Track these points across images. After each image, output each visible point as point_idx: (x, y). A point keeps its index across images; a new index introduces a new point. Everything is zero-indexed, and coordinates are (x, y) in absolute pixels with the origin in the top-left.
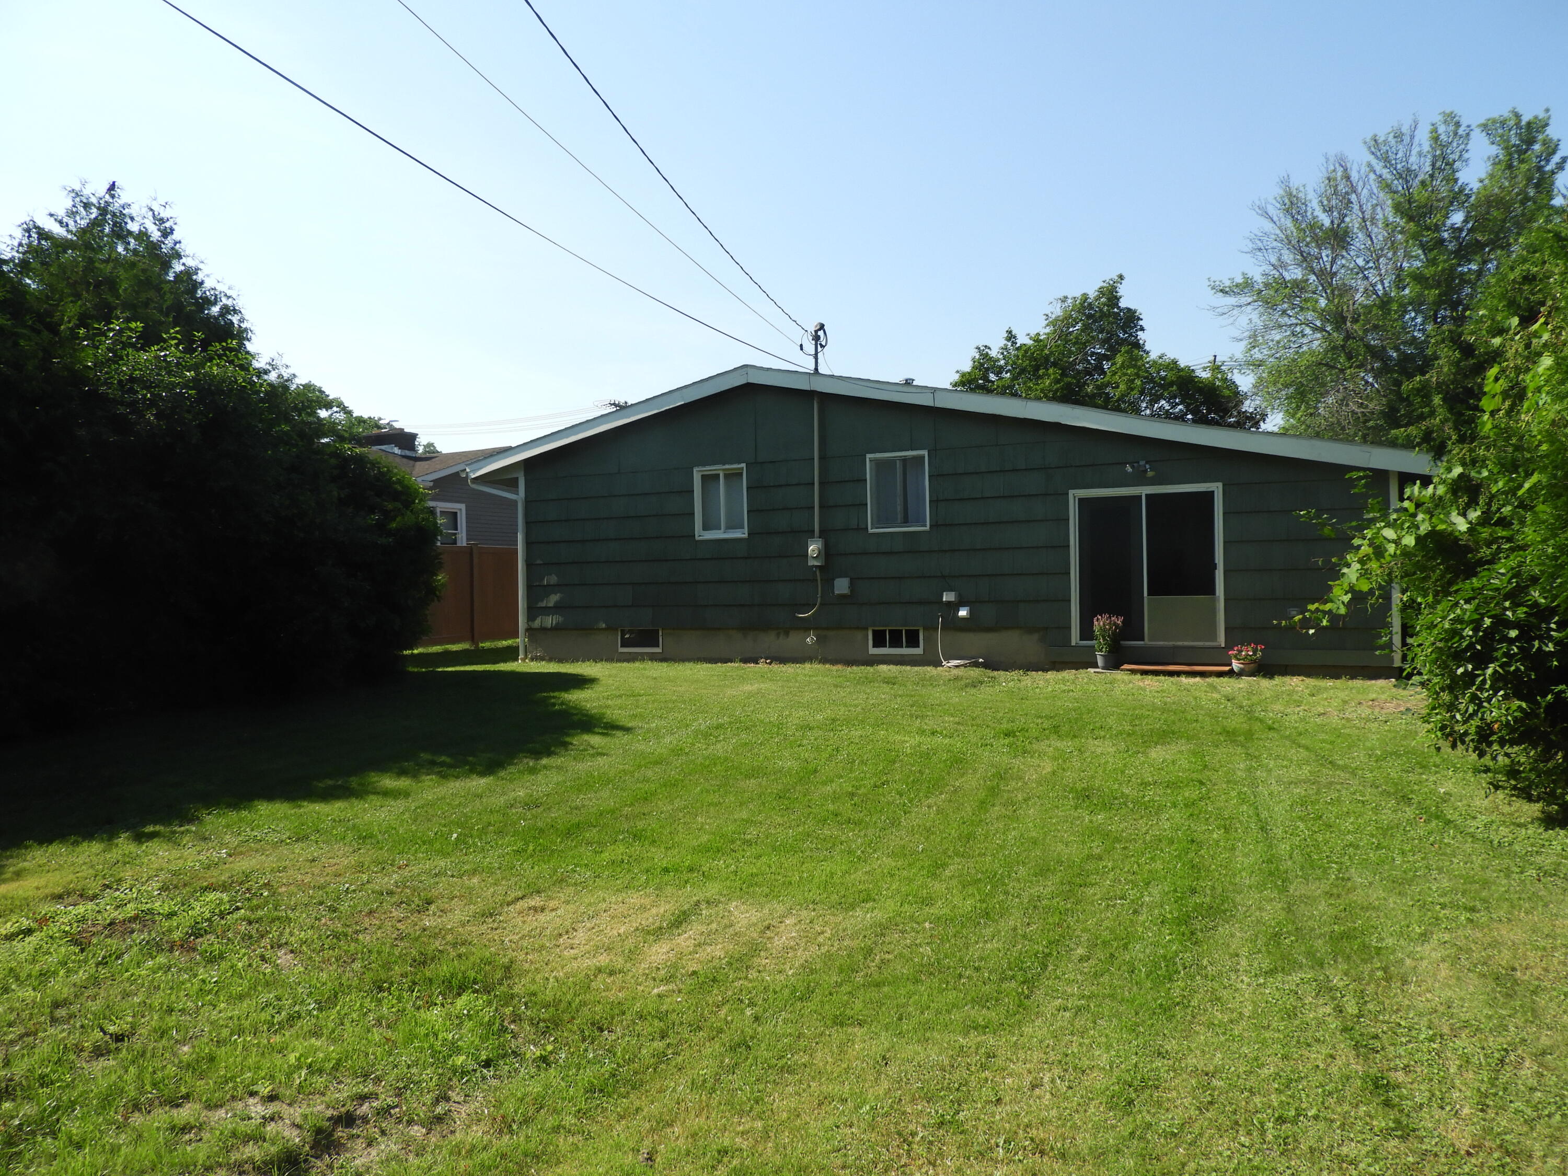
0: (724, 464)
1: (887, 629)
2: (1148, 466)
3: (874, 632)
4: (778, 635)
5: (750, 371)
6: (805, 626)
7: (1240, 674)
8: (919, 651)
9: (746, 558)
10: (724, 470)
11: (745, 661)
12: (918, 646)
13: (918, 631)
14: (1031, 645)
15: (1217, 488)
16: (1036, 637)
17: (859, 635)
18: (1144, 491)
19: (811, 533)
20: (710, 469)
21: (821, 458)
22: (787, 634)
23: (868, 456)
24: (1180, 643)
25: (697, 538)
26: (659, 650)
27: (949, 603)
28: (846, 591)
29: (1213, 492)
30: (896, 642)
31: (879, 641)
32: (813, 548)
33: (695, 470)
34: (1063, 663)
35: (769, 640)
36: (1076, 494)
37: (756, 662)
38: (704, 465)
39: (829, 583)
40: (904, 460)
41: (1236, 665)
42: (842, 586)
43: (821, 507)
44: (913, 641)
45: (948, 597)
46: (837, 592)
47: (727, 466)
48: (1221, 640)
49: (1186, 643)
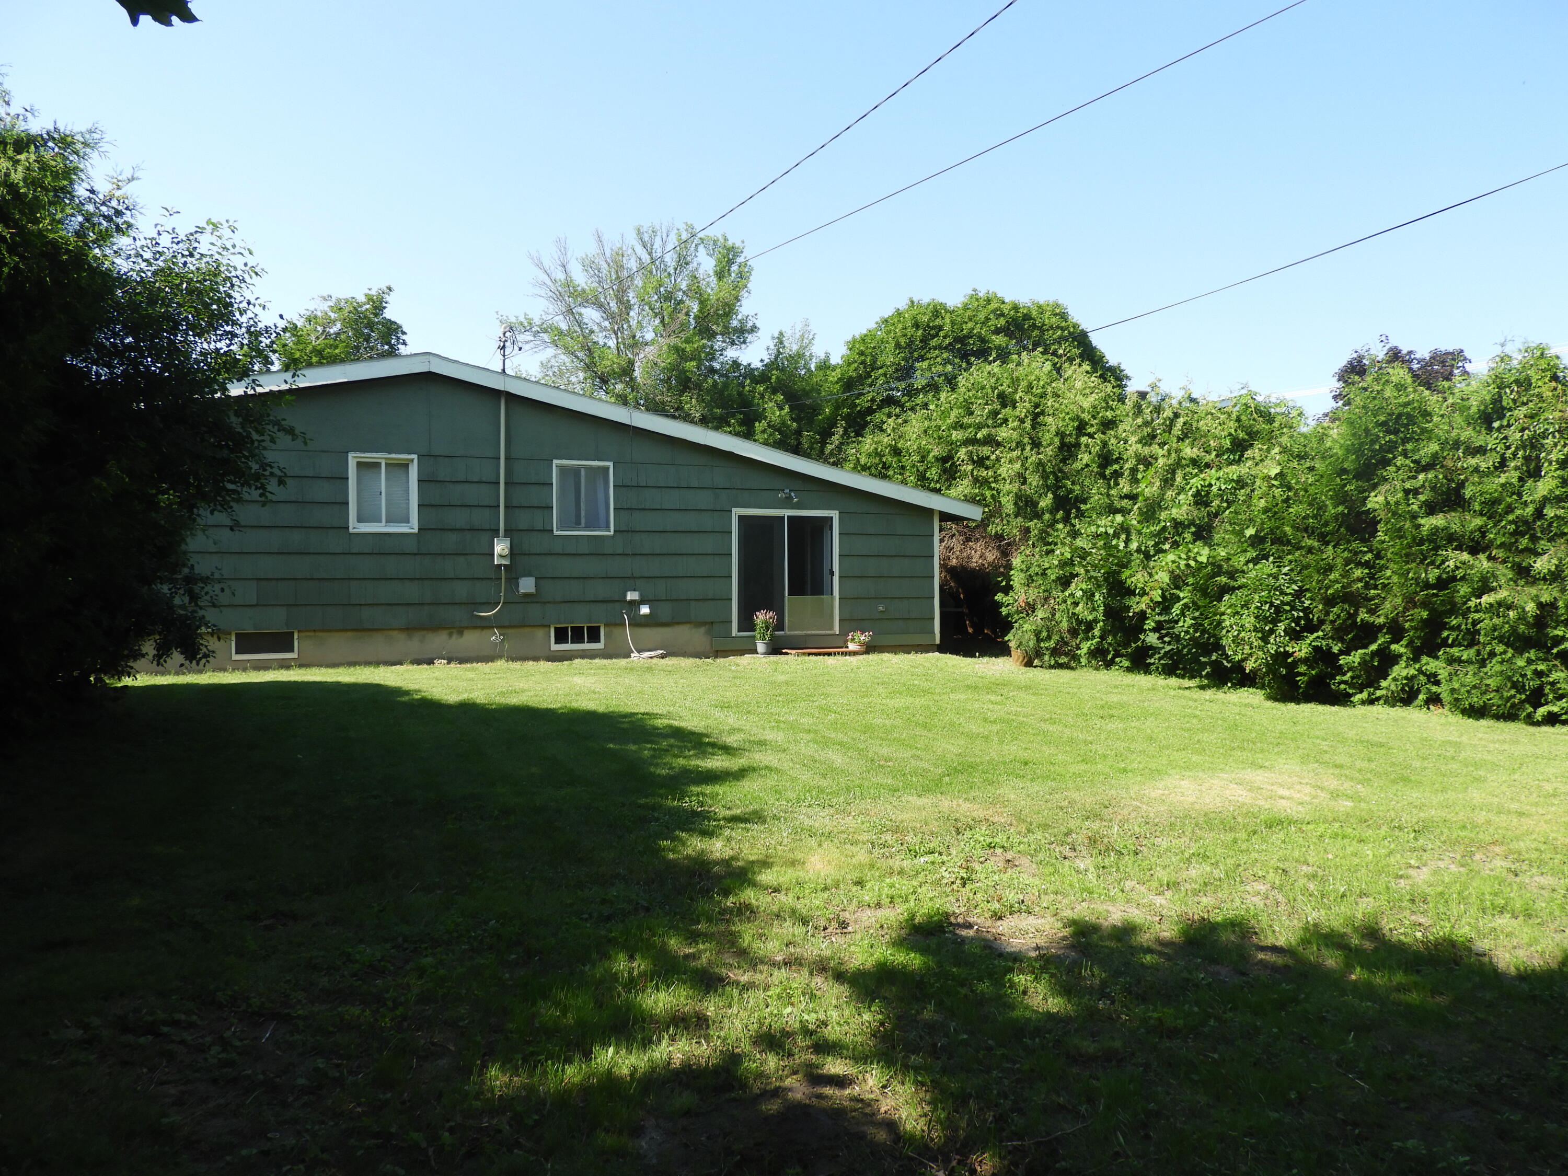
0: (390, 453)
1: (570, 625)
2: (793, 494)
3: (556, 628)
4: (450, 635)
5: (432, 358)
6: (485, 625)
7: (854, 653)
8: (600, 646)
9: (415, 554)
10: (386, 459)
11: (418, 662)
12: (599, 642)
13: (599, 627)
14: (697, 637)
15: (835, 514)
16: (702, 630)
17: (540, 633)
18: (788, 513)
19: (496, 533)
20: (369, 457)
21: (507, 459)
22: (461, 633)
23: (555, 462)
24: (809, 632)
25: (351, 530)
26: (294, 655)
27: (632, 602)
28: (532, 590)
29: (832, 518)
30: (578, 636)
31: (561, 637)
32: (501, 547)
33: (351, 455)
34: (724, 651)
35: (439, 640)
36: (737, 512)
37: (430, 662)
38: (361, 451)
39: (513, 581)
40: (589, 469)
41: (852, 647)
42: (527, 585)
43: (506, 507)
44: (594, 636)
45: (630, 596)
46: (522, 591)
47: (393, 456)
48: (837, 630)
49: (813, 632)
